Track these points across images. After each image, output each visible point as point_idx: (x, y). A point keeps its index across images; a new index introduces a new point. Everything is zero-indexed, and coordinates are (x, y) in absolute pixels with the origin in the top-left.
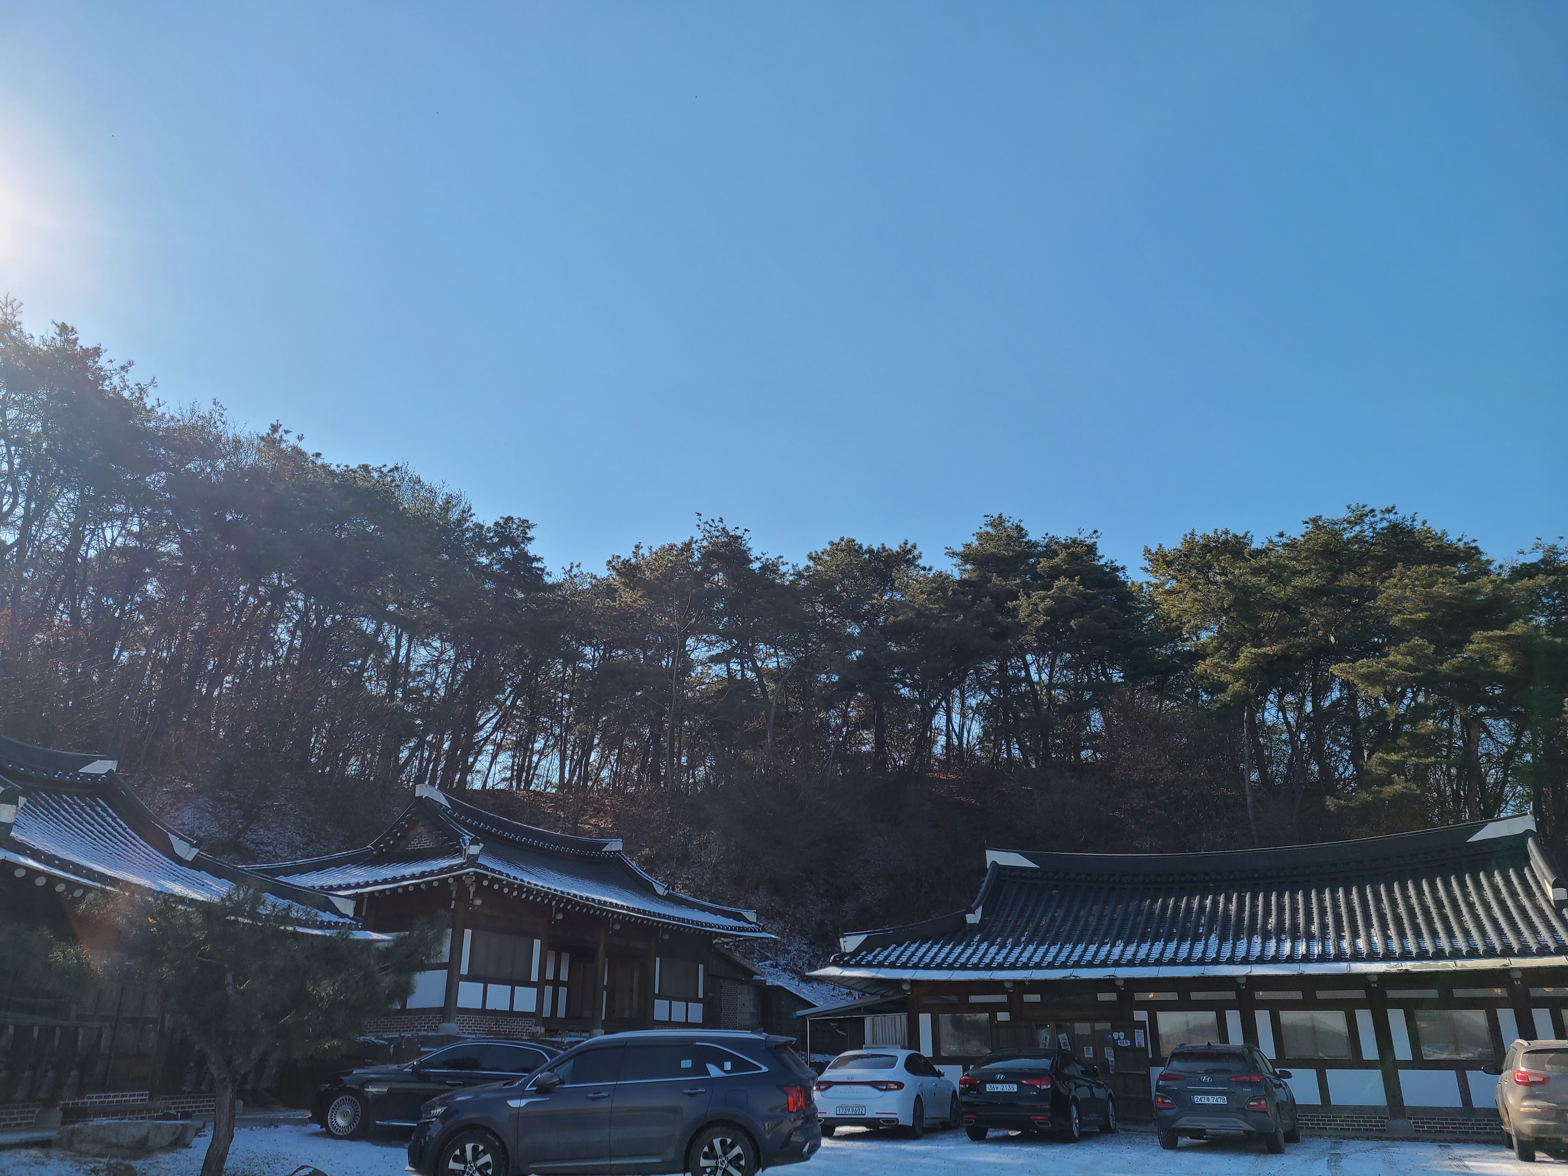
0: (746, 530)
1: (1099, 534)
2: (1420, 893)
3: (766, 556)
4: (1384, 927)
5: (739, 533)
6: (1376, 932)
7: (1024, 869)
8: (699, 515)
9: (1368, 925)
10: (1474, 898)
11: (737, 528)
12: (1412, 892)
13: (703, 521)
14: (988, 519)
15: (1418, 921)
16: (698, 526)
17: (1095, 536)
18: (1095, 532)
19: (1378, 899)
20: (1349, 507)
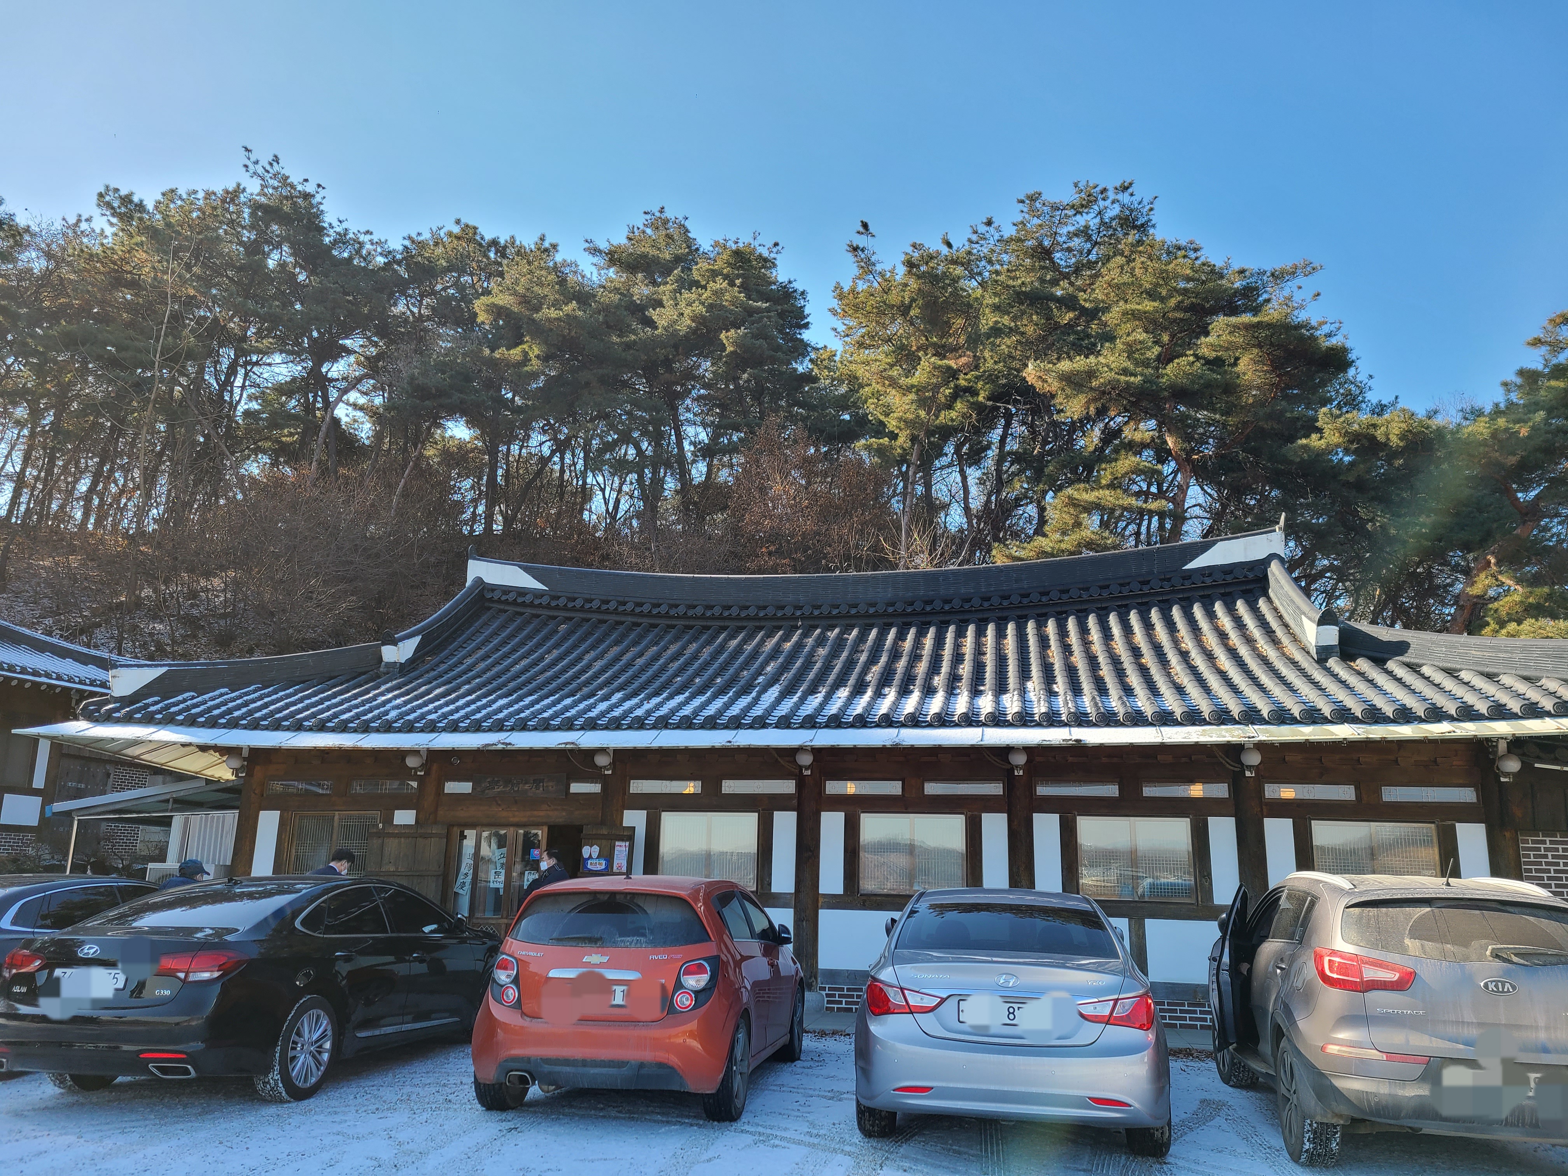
0: (319, 186)
1: (779, 248)
2: (1107, 635)
3: (345, 225)
4: (1049, 678)
5: (310, 188)
6: (1034, 686)
7: (522, 592)
8: (247, 149)
9: (1024, 674)
10: (1188, 644)
11: (306, 180)
12: (1095, 635)
13: (253, 159)
14: (648, 217)
15: (1101, 673)
16: (246, 166)
17: (775, 250)
18: (776, 244)
19: (1044, 643)
20: (1076, 185)
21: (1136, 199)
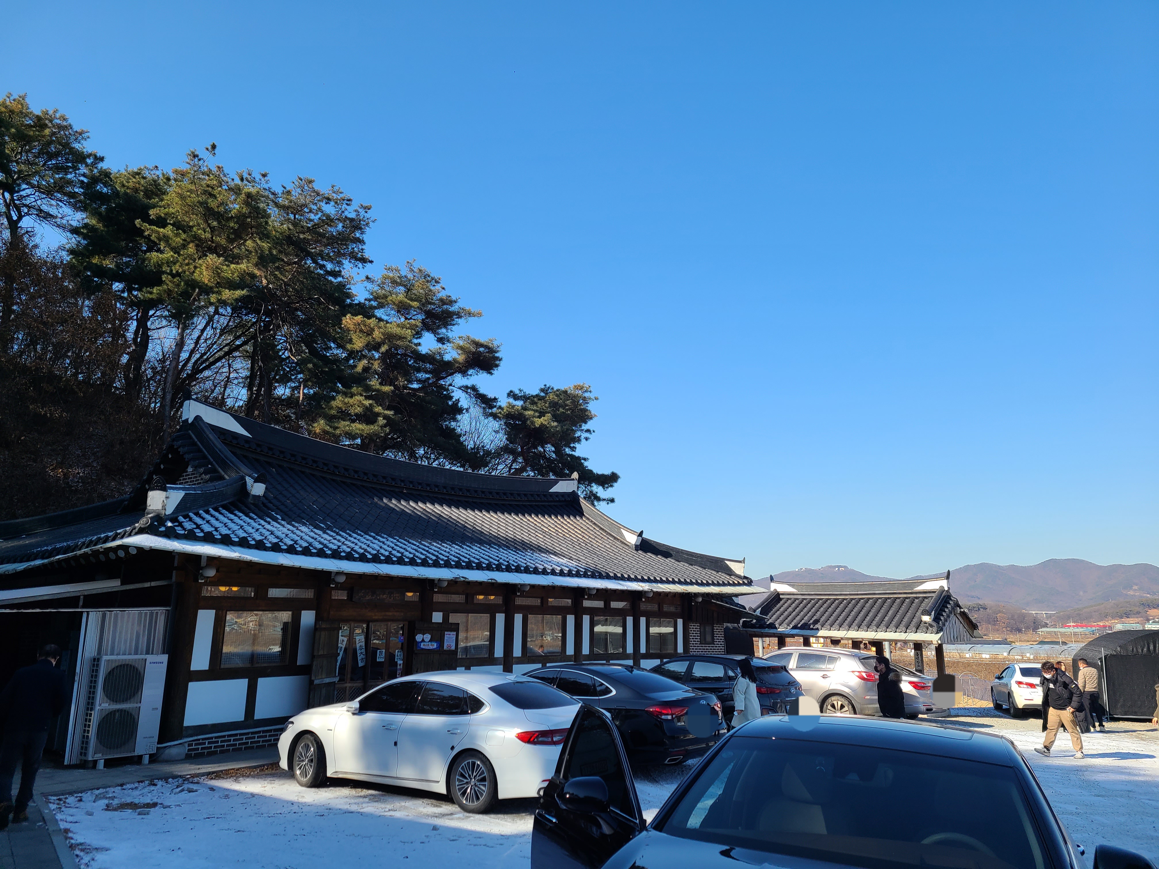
7: (235, 435)
21: (367, 215)
